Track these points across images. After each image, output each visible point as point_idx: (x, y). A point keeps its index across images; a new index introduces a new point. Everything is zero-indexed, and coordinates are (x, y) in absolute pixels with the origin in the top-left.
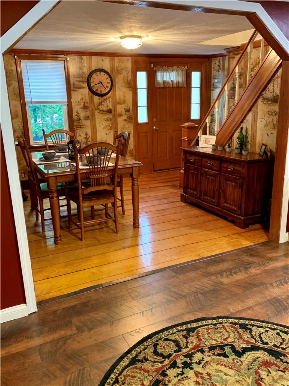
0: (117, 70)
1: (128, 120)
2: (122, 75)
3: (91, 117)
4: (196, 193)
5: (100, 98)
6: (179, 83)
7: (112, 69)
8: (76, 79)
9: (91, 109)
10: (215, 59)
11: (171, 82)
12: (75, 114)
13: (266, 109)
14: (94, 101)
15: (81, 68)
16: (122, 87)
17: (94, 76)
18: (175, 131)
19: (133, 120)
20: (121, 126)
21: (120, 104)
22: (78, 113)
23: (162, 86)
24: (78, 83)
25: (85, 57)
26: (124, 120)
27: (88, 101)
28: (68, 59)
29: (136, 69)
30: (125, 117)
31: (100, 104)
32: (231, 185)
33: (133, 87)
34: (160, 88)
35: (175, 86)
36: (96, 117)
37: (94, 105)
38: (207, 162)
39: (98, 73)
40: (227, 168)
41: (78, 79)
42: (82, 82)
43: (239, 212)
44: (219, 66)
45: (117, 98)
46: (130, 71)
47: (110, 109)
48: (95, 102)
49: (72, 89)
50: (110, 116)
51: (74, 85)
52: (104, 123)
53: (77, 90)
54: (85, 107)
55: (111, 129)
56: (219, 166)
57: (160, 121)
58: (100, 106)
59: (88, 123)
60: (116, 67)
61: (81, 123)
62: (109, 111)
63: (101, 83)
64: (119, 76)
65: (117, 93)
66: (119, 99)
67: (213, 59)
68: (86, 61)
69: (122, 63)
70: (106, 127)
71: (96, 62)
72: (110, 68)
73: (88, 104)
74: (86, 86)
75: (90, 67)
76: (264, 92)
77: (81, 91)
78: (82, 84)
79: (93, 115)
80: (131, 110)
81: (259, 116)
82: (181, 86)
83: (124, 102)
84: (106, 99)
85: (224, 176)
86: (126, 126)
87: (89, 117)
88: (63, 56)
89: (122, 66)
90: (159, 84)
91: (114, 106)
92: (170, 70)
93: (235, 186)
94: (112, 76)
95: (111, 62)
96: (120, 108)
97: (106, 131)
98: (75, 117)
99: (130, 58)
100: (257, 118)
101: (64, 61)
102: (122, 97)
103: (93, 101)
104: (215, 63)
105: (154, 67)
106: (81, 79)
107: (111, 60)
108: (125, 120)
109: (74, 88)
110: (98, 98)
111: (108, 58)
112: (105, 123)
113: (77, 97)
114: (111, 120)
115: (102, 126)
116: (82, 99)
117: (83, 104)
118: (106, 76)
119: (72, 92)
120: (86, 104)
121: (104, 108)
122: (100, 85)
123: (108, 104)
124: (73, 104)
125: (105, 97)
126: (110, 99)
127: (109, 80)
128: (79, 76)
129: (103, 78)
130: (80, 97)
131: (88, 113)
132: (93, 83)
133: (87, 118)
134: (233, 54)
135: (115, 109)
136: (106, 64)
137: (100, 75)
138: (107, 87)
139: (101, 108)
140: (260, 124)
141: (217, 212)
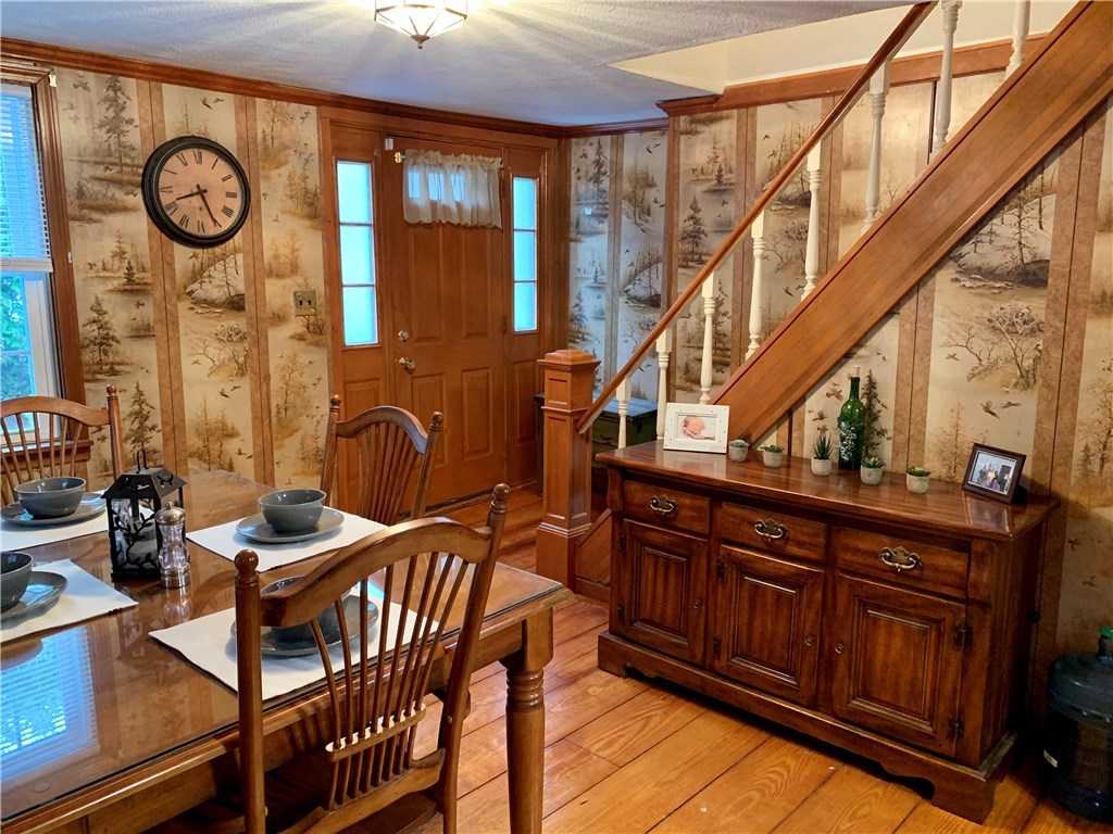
0: (266, 148)
1: (308, 336)
2: (285, 171)
3: (159, 329)
4: (684, 643)
5: (199, 251)
6: (476, 210)
7: (246, 140)
8: (89, 171)
9: (158, 293)
10: (582, 140)
11: (454, 207)
12: (84, 315)
13: (977, 312)
14: (171, 265)
15: (115, 126)
16: (283, 212)
17: (173, 163)
18: (464, 371)
19: (327, 338)
20: (283, 362)
21: (279, 276)
22: (101, 313)
23: (427, 219)
24: (96, 187)
25: (130, 84)
26: (292, 337)
27: (147, 262)
28: (53, 83)
29: (337, 151)
30: (296, 326)
31: (197, 275)
32: (898, 630)
33: (323, 213)
34: (420, 224)
35: (467, 221)
36: (181, 328)
37: (173, 279)
38: (752, 524)
39: (189, 154)
40: (876, 556)
41: (100, 172)
42: (119, 183)
43: (949, 748)
44: (599, 164)
45: (267, 255)
46: (316, 158)
47: (241, 296)
48: (178, 266)
49: (72, 210)
50: (236, 322)
51: (81, 193)
52: (211, 351)
53: (95, 216)
54: (133, 288)
55: (242, 372)
56: (821, 540)
57: (418, 340)
58: (195, 286)
59: (147, 353)
60: (260, 135)
61: (116, 353)
62: (236, 304)
63: (201, 192)
64: (274, 173)
65: (268, 235)
66: (276, 257)
67: (574, 140)
68: (135, 99)
69: (284, 124)
70: (222, 364)
71: (179, 110)
72: (239, 138)
73: (147, 277)
74: (137, 200)
75: (155, 127)
76: (967, 248)
77: (115, 221)
78: (119, 194)
79: (170, 321)
80: (321, 301)
81: (938, 336)
82: (484, 221)
83: (294, 269)
84: (224, 257)
85: (852, 585)
86: (303, 359)
87: (148, 328)
88: (28, 66)
89: (285, 134)
90: (416, 210)
91: (255, 281)
92: (450, 163)
93: (924, 633)
94: (245, 168)
95: (243, 116)
96: (278, 293)
97: (221, 382)
98: (88, 331)
99: (313, 109)
100: (928, 341)
101: (33, 87)
102: (285, 252)
103: (167, 263)
104: (583, 155)
105: (393, 152)
106: (113, 172)
107: (242, 109)
108: (300, 338)
109: (82, 207)
110: (190, 251)
111: (229, 99)
112: (218, 352)
113: (94, 245)
114: (243, 339)
115: (207, 364)
116: (121, 254)
117: (122, 273)
118: (224, 168)
119: (73, 225)
120: (137, 276)
121: (213, 290)
122: (196, 201)
123: (228, 274)
124: (78, 279)
125: (218, 250)
126: (240, 257)
127: (234, 184)
128: (103, 158)
129: (212, 172)
130: (109, 245)
131: (148, 312)
132: (169, 189)
133: (141, 333)
134: (692, 122)
135: (259, 294)
136: (220, 118)
137: (200, 162)
138: (228, 211)
139: (200, 294)
140: (945, 367)
141: (815, 733)
